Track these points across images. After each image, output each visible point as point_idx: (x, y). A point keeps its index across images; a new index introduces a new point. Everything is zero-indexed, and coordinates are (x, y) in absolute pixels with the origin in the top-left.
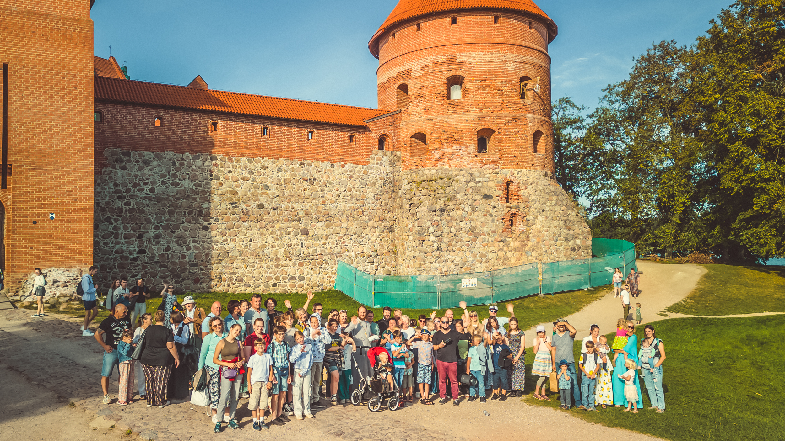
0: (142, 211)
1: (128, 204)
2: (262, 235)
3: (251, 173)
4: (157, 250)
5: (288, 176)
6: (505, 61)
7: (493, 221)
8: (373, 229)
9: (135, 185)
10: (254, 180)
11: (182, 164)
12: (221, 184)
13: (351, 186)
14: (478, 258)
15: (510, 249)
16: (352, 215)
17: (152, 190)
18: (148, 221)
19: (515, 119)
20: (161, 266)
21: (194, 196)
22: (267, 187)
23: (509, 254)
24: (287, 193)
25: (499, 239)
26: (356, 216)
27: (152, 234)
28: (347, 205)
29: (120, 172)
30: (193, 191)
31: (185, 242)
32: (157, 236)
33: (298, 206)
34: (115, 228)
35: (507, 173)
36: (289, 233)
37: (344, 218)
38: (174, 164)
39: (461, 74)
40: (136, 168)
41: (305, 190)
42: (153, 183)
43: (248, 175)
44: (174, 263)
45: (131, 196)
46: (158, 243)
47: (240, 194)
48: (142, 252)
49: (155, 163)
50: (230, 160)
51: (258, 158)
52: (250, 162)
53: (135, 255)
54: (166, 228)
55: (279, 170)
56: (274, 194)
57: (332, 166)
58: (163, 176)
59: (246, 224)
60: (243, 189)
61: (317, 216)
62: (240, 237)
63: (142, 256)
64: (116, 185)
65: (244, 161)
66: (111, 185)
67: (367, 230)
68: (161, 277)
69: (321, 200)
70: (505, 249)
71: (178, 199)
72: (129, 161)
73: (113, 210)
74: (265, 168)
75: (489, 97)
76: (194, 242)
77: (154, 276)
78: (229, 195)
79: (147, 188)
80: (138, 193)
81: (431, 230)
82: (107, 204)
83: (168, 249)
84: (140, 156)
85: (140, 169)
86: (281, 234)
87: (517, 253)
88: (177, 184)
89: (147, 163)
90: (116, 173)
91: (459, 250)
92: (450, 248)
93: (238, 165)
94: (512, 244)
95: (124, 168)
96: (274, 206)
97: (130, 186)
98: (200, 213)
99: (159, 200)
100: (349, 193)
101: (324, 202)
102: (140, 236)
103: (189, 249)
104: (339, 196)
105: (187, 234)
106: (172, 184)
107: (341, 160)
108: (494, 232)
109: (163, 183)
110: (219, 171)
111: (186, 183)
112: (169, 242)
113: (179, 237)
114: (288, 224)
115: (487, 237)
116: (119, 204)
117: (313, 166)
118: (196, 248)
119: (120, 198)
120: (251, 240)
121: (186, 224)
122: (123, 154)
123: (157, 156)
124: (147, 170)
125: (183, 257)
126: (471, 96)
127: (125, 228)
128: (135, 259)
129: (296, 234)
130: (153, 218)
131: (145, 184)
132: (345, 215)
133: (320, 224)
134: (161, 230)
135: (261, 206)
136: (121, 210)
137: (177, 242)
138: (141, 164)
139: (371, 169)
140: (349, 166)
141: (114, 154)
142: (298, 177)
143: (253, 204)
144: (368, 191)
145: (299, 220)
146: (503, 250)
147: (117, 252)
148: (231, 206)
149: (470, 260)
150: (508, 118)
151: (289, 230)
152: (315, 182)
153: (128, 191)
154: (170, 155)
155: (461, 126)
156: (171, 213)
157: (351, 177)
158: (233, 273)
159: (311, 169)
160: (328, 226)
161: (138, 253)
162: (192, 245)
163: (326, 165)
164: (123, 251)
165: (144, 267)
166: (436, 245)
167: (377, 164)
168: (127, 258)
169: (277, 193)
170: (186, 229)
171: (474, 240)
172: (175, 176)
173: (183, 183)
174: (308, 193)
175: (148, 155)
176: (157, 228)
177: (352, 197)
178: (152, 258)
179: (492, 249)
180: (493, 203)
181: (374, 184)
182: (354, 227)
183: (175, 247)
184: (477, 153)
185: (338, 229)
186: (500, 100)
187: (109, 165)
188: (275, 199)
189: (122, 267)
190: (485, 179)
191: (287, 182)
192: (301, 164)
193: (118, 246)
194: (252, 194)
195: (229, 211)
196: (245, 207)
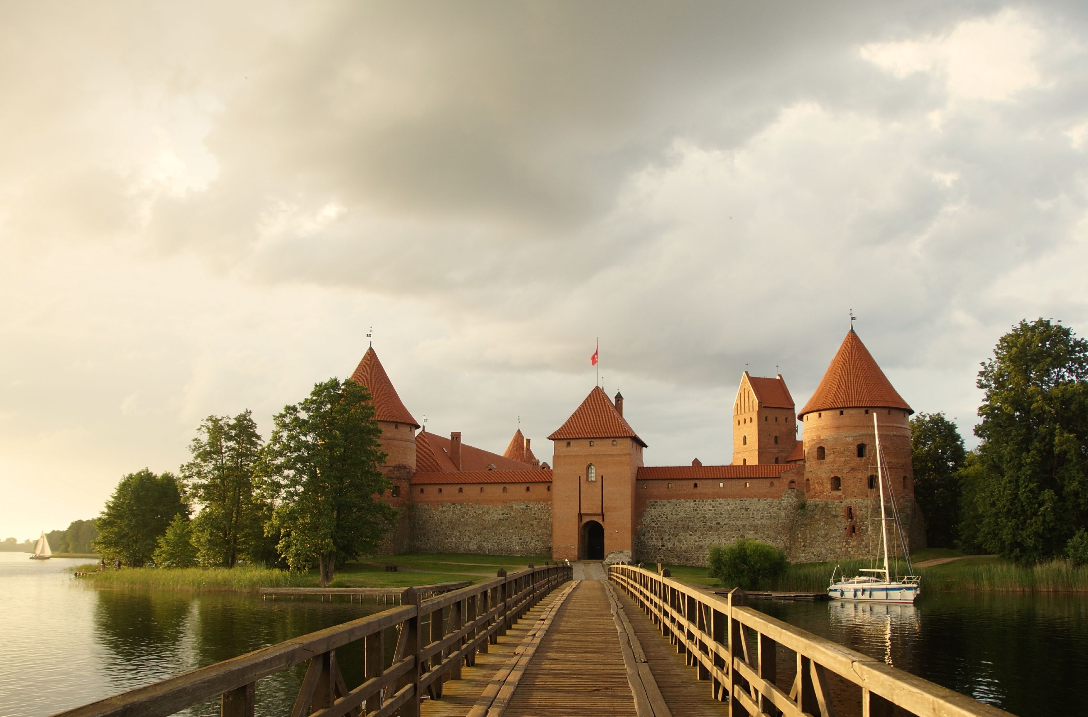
0: (663, 527)
1: (656, 524)
2: (719, 538)
3: (713, 507)
4: (669, 545)
5: (733, 507)
6: (846, 437)
7: (839, 530)
8: (785, 535)
9: (660, 516)
10: (715, 510)
11: (680, 505)
12: (698, 513)
13: (771, 511)
14: (829, 551)
15: (850, 546)
16: (771, 526)
17: (667, 518)
18: (665, 532)
19: (853, 469)
20: (671, 553)
21: (685, 519)
22: (721, 514)
23: (849, 549)
24: (732, 516)
25: (842, 541)
26: (773, 527)
27: (667, 538)
28: (768, 522)
29: (653, 510)
30: (685, 517)
31: (682, 542)
32: (669, 539)
33: (739, 523)
34: (651, 535)
35: (848, 502)
36: (733, 537)
37: (766, 529)
38: (676, 505)
39: (823, 446)
40: (660, 508)
41: (743, 514)
42: (667, 514)
43: (712, 508)
44: (676, 551)
45: (658, 521)
46: (670, 542)
47: (707, 518)
48: (663, 546)
49: (668, 505)
50: (703, 501)
51: (717, 499)
52: (713, 501)
53: (660, 547)
54: (673, 535)
55: (728, 504)
56: (725, 517)
57: (759, 500)
58: (671, 511)
59: (710, 532)
60: (709, 515)
61: (749, 528)
62: (707, 539)
63: (663, 547)
64: (652, 516)
65: (710, 501)
66: (650, 516)
67: (781, 535)
68: (671, 557)
69: (752, 519)
70: (847, 546)
71: (678, 521)
72: (657, 505)
73: (650, 527)
74: (720, 504)
75: (837, 459)
76: (686, 541)
77: (668, 557)
78: (702, 519)
79: (665, 517)
80: (660, 519)
81: (800, 535)
82: (648, 524)
83: (674, 544)
84: (661, 502)
85: (662, 508)
86: (729, 538)
87: (855, 549)
88: (678, 515)
89: (664, 505)
90: (652, 511)
91: (817, 547)
92: (811, 546)
93: (707, 503)
94: (851, 543)
95: (655, 508)
96: (725, 523)
97: (658, 516)
98: (688, 527)
99: (670, 522)
100: (769, 515)
101: (754, 520)
102: (662, 539)
103: (683, 544)
104: (763, 517)
105: (683, 538)
106: (675, 514)
107: (764, 497)
108: (839, 536)
109: (672, 514)
110: (697, 507)
111: (682, 514)
112: (674, 542)
113: (679, 539)
114: (733, 532)
115: (835, 539)
116: (653, 524)
117: (747, 501)
118: (687, 544)
119: (653, 522)
120: (713, 541)
121: (682, 533)
122: (655, 502)
123: (669, 502)
124: (664, 508)
125: (681, 548)
126: (828, 458)
127: (656, 535)
128: (660, 549)
129: (737, 538)
130: (667, 530)
131: (664, 515)
132: (766, 527)
133: (751, 532)
134: (671, 536)
135: (719, 523)
136: (654, 527)
137: (678, 541)
138: (662, 506)
139: (784, 500)
140: (769, 500)
141: (651, 502)
142: (739, 507)
143: (714, 523)
144: (781, 513)
145: (739, 530)
146: (845, 547)
147: (652, 546)
148: (703, 524)
149: (824, 552)
150: (847, 470)
151: (733, 535)
152: (749, 510)
153: (657, 518)
154: (674, 501)
155: (823, 475)
156: (675, 528)
157: (770, 506)
158: (704, 557)
159: (747, 503)
160: (756, 533)
161: (662, 546)
162: (685, 543)
163: (755, 500)
164: (655, 545)
165: (664, 553)
166: (802, 544)
167: (788, 497)
168: (657, 548)
169: (727, 516)
170: (682, 535)
171: (827, 541)
172: (677, 511)
173: (680, 514)
174: (744, 515)
175: (665, 502)
176: (669, 535)
177: (771, 517)
178: (667, 548)
179: (838, 546)
180: (838, 520)
181: (786, 509)
182: (772, 534)
183: (677, 544)
184: (830, 491)
185: (762, 535)
186: (843, 459)
187: (648, 508)
188: (726, 520)
189: (654, 552)
190: (834, 506)
191: (733, 510)
192: (741, 501)
193: (653, 543)
194: (714, 517)
195: (702, 527)
196: (710, 524)
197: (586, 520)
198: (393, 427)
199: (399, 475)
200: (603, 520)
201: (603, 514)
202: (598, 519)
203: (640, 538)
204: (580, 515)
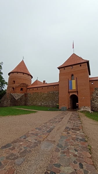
64: (96, 93)
73: (96, 97)
95: (97, 91)
187: (95, 90)
197: (71, 94)
198: (22, 74)
199: (23, 86)
200: (78, 94)
201: (77, 92)
202: (76, 94)
203: (92, 102)
204: (69, 92)
